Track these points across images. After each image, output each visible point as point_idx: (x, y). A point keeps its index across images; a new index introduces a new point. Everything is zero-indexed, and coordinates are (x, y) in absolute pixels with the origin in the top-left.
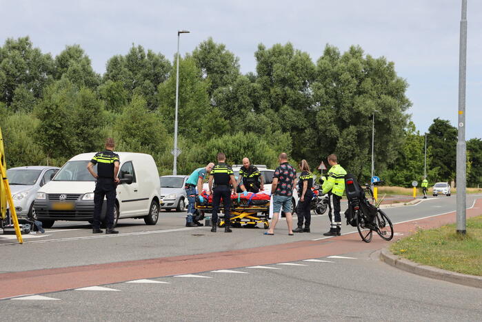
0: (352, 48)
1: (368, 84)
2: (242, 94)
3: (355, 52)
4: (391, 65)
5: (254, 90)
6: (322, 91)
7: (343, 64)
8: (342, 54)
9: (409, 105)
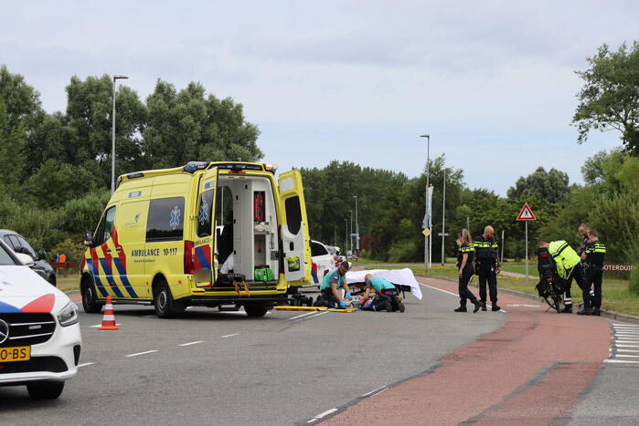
0: (191, 86)
1: (213, 130)
2: (52, 140)
3: (194, 91)
4: (239, 107)
5: (68, 136)
6: (158, 138)
7: (182, 106)
8: (178, 91)
9: (259, 157)
